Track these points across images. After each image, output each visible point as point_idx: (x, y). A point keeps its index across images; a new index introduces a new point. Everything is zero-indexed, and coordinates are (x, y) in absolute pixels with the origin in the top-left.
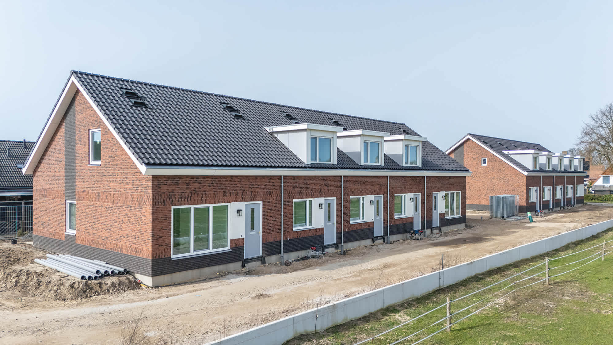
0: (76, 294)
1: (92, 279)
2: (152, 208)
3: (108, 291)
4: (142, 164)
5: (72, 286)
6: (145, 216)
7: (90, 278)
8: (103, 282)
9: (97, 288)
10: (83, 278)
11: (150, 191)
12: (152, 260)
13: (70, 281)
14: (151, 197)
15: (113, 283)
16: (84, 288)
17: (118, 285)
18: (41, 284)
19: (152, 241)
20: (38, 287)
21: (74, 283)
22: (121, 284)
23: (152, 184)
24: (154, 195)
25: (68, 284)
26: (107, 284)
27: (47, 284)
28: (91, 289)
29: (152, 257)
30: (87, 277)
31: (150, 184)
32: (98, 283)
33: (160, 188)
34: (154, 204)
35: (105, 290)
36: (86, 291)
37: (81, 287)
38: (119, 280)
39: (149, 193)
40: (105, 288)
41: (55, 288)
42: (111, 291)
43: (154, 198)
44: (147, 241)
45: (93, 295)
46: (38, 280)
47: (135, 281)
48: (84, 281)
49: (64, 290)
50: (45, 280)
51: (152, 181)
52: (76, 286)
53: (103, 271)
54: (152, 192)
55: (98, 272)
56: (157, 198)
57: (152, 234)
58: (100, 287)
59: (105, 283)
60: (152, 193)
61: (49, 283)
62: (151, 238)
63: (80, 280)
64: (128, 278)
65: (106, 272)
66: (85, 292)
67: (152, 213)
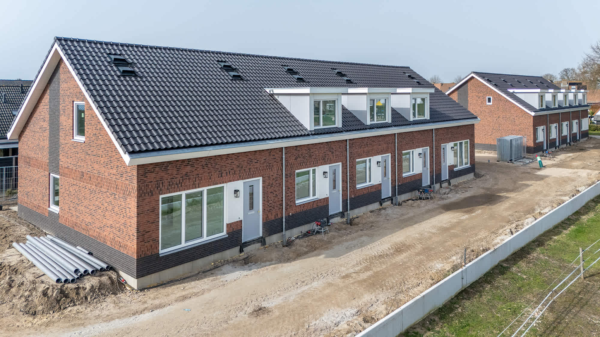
0: (48, 305)
1: (69, 282)
2: (137, 200)
3: (86, 298)
4: (125, 153)
5: (45, 294)
6: (130, 208)
7: (66, 281)
8: (81, 286)
9: (73, 295)
10: (58, 281)
11: (135, 181)
12: (137, 259)
13: (43, 285)
14: (136, 188)
15: (92, 286)
16: (58, 297)
17: (98, 289)
18: (13, 285)
19: (137, 239)
20: (9, 290)
21: (48, 288)
22: (102, 286)
23: (137, 174)
24: (139, 186)
25: (41, 288)
26: (86, 289)
27: (19, 286)
28: (67, 296)
29: (137, 256)
30: (63, 280)
31: (135, 173)
32: (76, 288)
33: (147, 177)
34: (139, 196)
35: (82, 298)
36: (60, 300)
37: (54, 295)
38: (100, 281)
39: (134, 183)
40: (82, 294)
41: (27, 293)
42: (89, 299)
43: (139, 189)
44: (132, 237)
45: (68, 306)
46: (10, 278)
47: (118, 280)
48: (60, 285)
49: (37, 299)
50: (18, 279)
51: (137, 170)
52: (50, 292)
53: (82, 270)
54: (137, 182)
55: (77, 271)
56: (143, 188)
57: (137, 231)
58: (78, 294)
59: (83, 287)
60: (137, 184)
61: (21, 284)
62: (135, 234)
63: (55, 283)
64: (110, 278)
65: (86, 271)
66: (58, 301)
67: (137, 206)
